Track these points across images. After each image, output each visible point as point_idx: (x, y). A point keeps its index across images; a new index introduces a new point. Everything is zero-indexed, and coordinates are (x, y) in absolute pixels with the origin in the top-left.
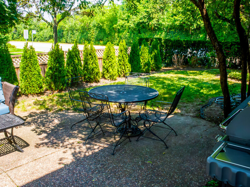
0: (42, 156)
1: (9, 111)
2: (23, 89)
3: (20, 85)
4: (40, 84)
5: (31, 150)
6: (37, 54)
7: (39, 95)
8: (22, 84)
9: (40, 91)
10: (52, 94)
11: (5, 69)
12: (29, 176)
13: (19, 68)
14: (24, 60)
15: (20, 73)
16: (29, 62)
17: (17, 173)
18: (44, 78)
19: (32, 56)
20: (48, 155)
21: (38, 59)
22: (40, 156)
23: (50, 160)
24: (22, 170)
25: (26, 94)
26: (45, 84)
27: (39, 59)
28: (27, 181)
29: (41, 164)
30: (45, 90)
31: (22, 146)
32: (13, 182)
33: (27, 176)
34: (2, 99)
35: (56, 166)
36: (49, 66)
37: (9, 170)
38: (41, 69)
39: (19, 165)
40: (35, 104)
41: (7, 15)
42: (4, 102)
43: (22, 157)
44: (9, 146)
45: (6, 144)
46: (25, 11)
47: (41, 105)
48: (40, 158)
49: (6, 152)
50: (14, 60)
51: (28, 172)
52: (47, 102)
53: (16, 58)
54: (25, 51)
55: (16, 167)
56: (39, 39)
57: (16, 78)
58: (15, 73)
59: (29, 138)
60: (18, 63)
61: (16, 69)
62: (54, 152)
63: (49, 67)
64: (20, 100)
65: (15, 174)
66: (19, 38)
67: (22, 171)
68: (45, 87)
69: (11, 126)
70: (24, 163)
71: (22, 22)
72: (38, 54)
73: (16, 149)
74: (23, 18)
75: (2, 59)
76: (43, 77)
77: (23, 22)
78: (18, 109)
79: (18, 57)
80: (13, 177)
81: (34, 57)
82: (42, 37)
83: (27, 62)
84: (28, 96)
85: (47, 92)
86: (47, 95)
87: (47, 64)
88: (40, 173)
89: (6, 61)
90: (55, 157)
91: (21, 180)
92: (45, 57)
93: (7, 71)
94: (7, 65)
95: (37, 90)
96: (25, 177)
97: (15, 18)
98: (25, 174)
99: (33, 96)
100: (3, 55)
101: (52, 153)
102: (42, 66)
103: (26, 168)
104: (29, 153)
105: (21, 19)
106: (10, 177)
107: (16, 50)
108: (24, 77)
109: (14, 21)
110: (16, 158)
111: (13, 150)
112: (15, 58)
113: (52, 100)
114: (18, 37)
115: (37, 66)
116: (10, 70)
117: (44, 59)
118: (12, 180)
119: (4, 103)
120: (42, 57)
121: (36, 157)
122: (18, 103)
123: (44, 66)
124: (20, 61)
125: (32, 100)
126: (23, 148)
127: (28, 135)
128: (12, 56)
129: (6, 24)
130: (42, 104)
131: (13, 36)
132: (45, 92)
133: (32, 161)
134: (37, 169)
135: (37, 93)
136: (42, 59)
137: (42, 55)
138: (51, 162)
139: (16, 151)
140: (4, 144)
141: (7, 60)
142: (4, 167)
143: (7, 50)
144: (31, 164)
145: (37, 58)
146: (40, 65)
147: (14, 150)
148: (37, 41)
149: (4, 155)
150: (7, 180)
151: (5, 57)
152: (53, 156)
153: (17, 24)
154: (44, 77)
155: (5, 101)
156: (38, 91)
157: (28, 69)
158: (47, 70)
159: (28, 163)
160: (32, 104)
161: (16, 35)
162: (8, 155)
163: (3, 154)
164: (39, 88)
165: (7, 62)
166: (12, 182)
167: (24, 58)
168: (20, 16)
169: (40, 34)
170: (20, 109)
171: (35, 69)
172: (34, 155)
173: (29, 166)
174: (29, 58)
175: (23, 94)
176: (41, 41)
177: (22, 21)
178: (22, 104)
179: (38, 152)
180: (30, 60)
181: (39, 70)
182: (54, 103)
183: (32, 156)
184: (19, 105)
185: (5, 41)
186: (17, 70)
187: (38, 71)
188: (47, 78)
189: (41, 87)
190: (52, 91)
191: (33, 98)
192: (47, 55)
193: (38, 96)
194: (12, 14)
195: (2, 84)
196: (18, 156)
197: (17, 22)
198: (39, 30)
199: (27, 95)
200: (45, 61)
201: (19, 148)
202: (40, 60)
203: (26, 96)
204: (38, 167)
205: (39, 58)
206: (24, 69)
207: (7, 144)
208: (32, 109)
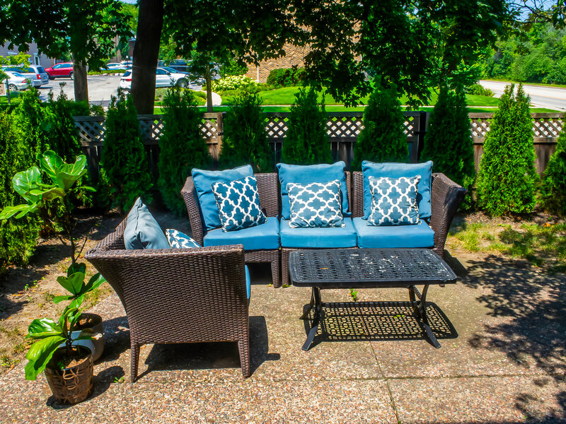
0: (477, 374)
1: (432, 243)
2: (483, 198)
3: (477, 185)
4: (526, 191)
5: (457, 349)
6: (534, 116)
7: (519, 218)
8: (482, 184)
9: (523, 208)
10: (553, 222)
11: (448, 145)
12: (430, 410)
13: (482, 144)
14: (498, 127)
15: (482, 156)
16: (508, 133)
17: (409, 391)
18: (542, 178)
19: (519, 119)
20: (494, 376)
21: (534, 129)
22: (472, 372)
23: (494, 392)
24: (421, 390)
25: (486, 210)
26: (541, 193)
27: (537, 129)
28: (423, 420)
29: (468, 390)
30: (537, 209)
31: (440, 332)
32: (394, 408)
33: (428, 409)
34: (426, 212)
35: (504, 413)
36: (559, 148)
37: (395, 376)
38: (539, 154)
39: (419, 373)
40: (504, 237)
41: (480, 16)
42: (428, 220)
43: (430, 358)
44: (413, 322)
45: (409, 315)
46: (526, 6)
47: (517, 244)
48: (472, 376)
49: (403, 335)
50: (475, 125)
51: (431, 400)
52: (535, 241)
53: (479, 121)
54: (505, 105)
55: (411, 378)
56: (553, 77)
57: (472, 167)
58: (472, 155)
59: (462, 317)
60: (484, 133)
61: (475, 147)
62: (511, 373)
63: (560, 151)
64: (469, 220)
65: (404, 392)
66: (505, 73)
67: (421, 393)
68: (537, 200)
69: (424, 278)
70: (432, 374)
71: (515, 35)
72: (538, 114)
73: (425, 336)
74: (517, 24)
75: (448, 120)
76: (538, 175)
77: (517, 34)
78: (458, 241)
79: (486, 119)
80: (397, 396)
81: (523, 122)
82: (563, 74)
83: (503, 132)
84: (491, 216)
85: (541, 214)
86: (540, 223)
87: (556, 144)
88: (459, 413)
89: (455, 126)
90: (509, 389)
91: (412, 412)
92: (555, 125)
93: (453, 149)
94: (455, 135)
95: (516, 205)
96: (423, 408)
97: (498, 23)
98: (423, 401)
99: (504, 219)
100: (450, 110)
101: (505, 375)
102: (541, 148)
103: (431, 387)
104: (449, 355)
105: (512, 27)
106: (390, 393)
107: (492, 101)
108: (490, 167)
109: (494, 33)
110: (417, 356)
111: (417, 334)
112: (477, 119)
113: (549, 238)
114: (503, 71)
115: (527, 145)
116: (460, 148)
117: (550, 129)
118: (394, 403)
119: (428, 223)
120: (546, 125)
121: (464, 371)
122: (464, 228)
123: (547, 147)
124: (488, 129)
125: (497, 227)
126: (440, 338)
127: (463, 311)
128: (470, 115)
129: (474, 38)
130: (520, 242)
131: (492, 68)
132: (535, 215)
133: (451, 377)
134: (455, 399)
135: (513, 213)
136: (546, 129)
137: (546, 120)
138: (494, 397)
139: (424, 341)
140: (404, 314)
141: (456, 123)
142: (387, 366)
143: (463, 99)
144: (445, 382)
145: (533, 125)
146: (535, 144)
147: (419, 336)
148: (549, 82)
149: (395, 339)
150: (384, 398)
151: (454, 114)
152: (505, 383)
153: (502, 40)
154: (542, 174)
155: (430, 217)
156: (517, 208)
157: (502, 149)
158: (552, 158)
159: (439, 378)
160: (496, 238)
161: (499, 65)
162: (405, 343)
163: (394, 335)
164: (521, 202)
165: (457, 128)
166: (390, 408)
167: (499, 123)
168: (511, 20)
169: (559, 65)
170: (462, 242)
171: (521, 153)
172: (459, 363)
173: (440, 387)
174: (511, 123)
175: (480, 209)
176: (558, 83)
177: (515, 33)
178: (472, 233)
179: (471, 358)
180: (513, 129)
181: (532, 155)
182: (553, 246)
183: (453, 364)
184: (464, 234)
185: (469, 78)
186: (478, 148)
187: (526, 158)
188: (550, 179)
189: (527, 201)
190: (554, 214)
191: (501, 224)
192: (560, 121)
193: (516, 221)
194: (491, 15)
195: (433, 178)
196: (424, 354)
197: (500, 33)
198: (558, 54)
199: (488, 214)
200: (552, 135)
201: (432, 335)
202: (540, 131)
203: (485, 214)
204: (460, 396)
205: (537, 125)
206: (494, 148)
207: (411, 316)
208: (492, 249)
